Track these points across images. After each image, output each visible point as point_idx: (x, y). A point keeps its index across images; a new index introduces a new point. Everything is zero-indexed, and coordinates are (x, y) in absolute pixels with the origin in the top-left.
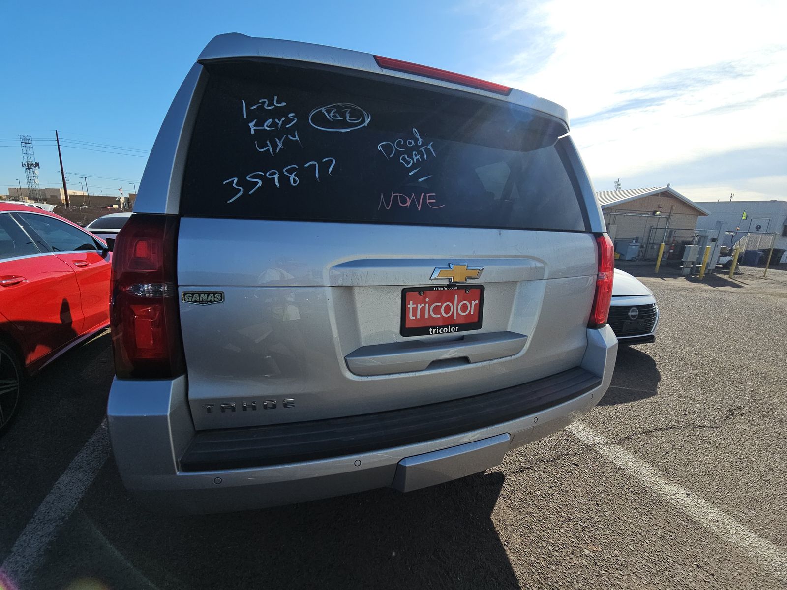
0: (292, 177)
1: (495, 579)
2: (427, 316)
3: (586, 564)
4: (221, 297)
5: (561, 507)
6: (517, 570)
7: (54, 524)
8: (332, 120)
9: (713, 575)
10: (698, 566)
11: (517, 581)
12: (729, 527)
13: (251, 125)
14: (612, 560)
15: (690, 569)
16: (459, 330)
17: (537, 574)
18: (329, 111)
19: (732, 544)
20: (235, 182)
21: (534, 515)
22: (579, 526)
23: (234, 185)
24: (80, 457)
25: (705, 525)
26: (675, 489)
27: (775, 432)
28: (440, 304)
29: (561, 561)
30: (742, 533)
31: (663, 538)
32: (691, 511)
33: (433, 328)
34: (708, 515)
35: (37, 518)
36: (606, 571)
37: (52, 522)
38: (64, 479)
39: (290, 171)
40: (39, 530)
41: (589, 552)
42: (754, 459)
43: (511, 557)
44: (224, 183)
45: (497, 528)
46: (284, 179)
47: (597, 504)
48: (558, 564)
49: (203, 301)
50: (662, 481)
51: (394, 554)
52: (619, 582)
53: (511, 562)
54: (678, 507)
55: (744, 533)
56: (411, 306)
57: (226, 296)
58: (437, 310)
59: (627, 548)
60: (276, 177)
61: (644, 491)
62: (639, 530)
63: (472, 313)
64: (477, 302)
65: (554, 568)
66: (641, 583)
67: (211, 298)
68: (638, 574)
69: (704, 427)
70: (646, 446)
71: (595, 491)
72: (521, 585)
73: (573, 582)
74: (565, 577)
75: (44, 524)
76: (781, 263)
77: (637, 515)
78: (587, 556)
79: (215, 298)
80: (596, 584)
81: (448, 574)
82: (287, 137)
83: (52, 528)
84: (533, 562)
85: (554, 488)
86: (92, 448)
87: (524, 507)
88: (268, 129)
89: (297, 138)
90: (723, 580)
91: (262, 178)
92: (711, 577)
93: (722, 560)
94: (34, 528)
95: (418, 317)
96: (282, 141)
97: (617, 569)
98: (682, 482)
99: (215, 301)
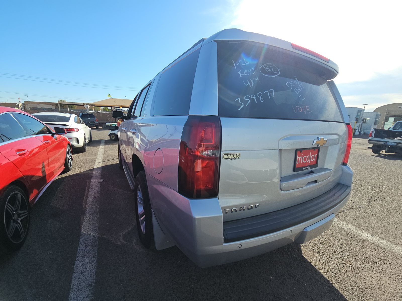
0: (261, 98)
1: (320, 282)
2: (301, 162)
3: (351, 270)
4: (239, 156)
5: (328, 247)
6: (327, 277)
7: (88, 289)
8: (268, 71)
9: (396, 266)
10: (389, 263)
11: (329, 281)
12: (392, 247)
13: (239, 72)
14: (359, 267)
15: (387, 265)
16: (312, 168)
17: (335, 277)
18: (266, 67)
19: (397, 253)
20: (239, 100)
21: (320, 252)
22: (340, 254)
23: (239, 102)
24: (80, 250)
25: (384, 247)
26: (366, 234)
27: (390, 207)
28: (306, 156)
29: (341, 270)
30: (398, 249)
31: (372, 255)
32: (376, 242)
33: (304, 167)
34: (383, 243)
35: (74, 288)
36: (359, 271)
37: (85, 288)
38: (78, 263)
39: (259, 95)
40: (80, 295)
41: (349, 265)
42: (388, 219)
43: (321, 272)
44: (235, 101)
45: (308, 260)
46: (258, 99)
47: (342, 244)
48: (341, 272)
49: (231, 158)
50: (360, 232)
51: (271, 278)
52: (366, 275)
53: (322, 274)
54: (371, 242)
55: (399, 249)
56: (298, 158)
57: (241, 155)
58: (305, 159)
59: (362, 261)
60: (255, 98)
61: (356, 237)
62: (362, 253)
63: (315, 160)
64: (316, 155)
65: (340, 274)
66: (373, 274)
67: (235, 156)
68: (371, 270)
69: (363, 207)
70: (346, 217)
71: (337, 239)
72: (331, 283)
73: (350, 278)
74: (346, 277)
75: (81, 291)
76: (355, 135)
77: (358, 247)
78: (349, 267)
79: (236, 156)
80: (358, 277)
81: (300, 283)
82: (254, 79)
83: (87, 293)
84: (331, 272)
85: (321, 239)
86: (85, 245)
87: (314, 249)
88: (246, 75)
89: (258, 80)
90: (400, 267)
91: (250, 98)
92: (395, 267)
93: (396, 260)
94: (76, 294)
95: (299, 163)
96: (253, 80)
97: (363, 270)
98: (367, 231)
99: (237, 158)
